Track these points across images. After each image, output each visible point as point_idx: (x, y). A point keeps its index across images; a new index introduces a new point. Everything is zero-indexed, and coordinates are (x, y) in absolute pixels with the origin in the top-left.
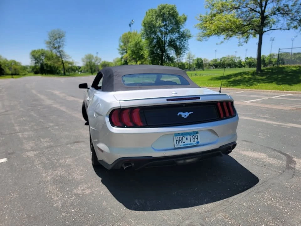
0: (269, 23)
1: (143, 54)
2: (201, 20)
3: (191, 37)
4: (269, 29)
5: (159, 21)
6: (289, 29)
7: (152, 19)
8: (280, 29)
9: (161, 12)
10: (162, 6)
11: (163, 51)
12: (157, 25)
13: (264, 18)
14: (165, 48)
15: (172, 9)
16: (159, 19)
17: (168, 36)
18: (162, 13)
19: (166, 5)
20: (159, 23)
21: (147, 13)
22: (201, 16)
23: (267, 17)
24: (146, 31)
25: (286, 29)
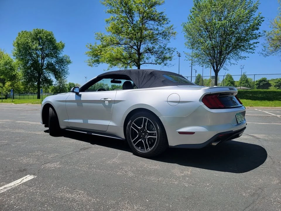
0: (143, 58)
1: (16, 75)
2: (91, 49)
3: (70, 62)
4: (144, 63)
5: (36, 44)
6: (156, 64)
7: (27, 41)
8: (151, 63)
9: (37, 35)
10: (38, 31)
11: (40, 73)
12: (34, 47)
13: (140, 54)
14: (42, 70)
15: (50, 35)
16: (35, 41)
17: (45, 59)
18: (38, 37)
19: (42, 30)
20: (36, 45)
21: (19, 34)
22: (91, 46)
23: (141, 54)
24: (20, 51)
25: (155, 64)
